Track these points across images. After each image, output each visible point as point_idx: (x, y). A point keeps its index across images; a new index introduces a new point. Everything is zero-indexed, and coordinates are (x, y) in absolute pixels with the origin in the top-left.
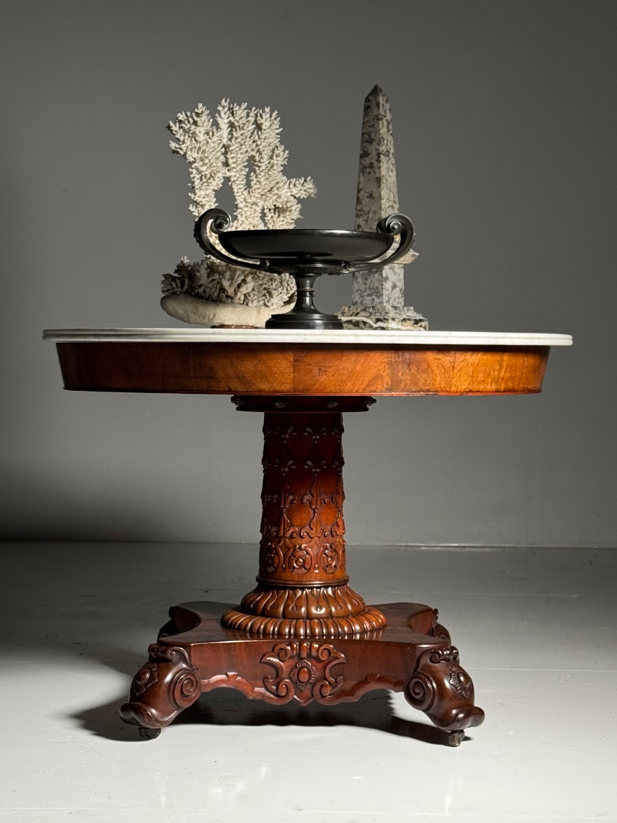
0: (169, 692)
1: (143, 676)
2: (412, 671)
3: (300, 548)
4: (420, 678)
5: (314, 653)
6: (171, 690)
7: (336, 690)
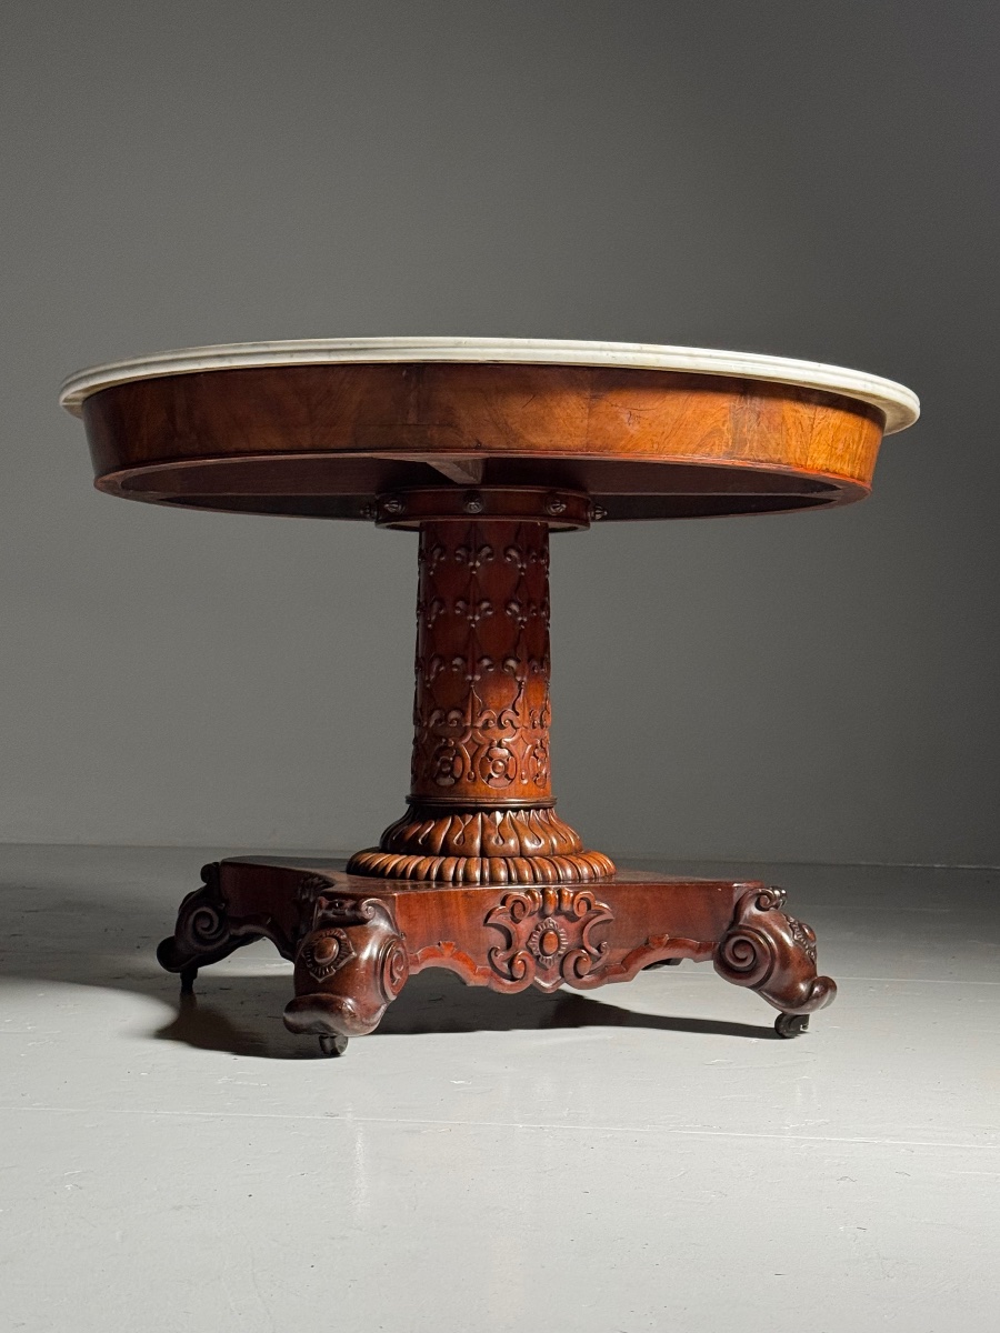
0: (375, 973)
1: (329, 949)
2: (725, 926)
3: (500, 745)
4: (745, 935)
5: (566, 907)
6: (379, 970)
7: (599, 964)
